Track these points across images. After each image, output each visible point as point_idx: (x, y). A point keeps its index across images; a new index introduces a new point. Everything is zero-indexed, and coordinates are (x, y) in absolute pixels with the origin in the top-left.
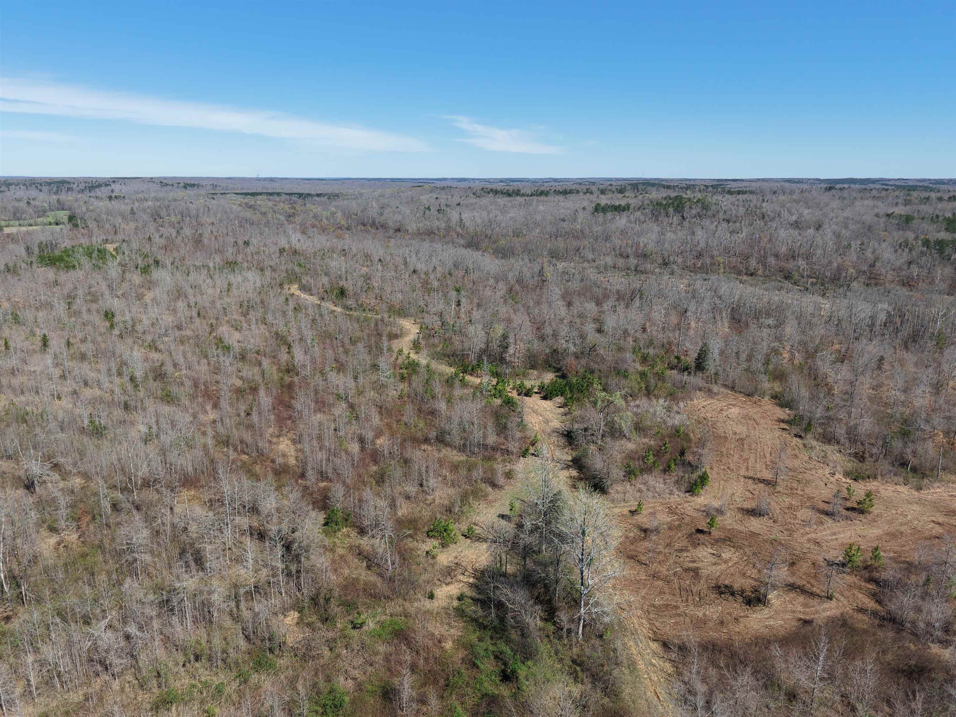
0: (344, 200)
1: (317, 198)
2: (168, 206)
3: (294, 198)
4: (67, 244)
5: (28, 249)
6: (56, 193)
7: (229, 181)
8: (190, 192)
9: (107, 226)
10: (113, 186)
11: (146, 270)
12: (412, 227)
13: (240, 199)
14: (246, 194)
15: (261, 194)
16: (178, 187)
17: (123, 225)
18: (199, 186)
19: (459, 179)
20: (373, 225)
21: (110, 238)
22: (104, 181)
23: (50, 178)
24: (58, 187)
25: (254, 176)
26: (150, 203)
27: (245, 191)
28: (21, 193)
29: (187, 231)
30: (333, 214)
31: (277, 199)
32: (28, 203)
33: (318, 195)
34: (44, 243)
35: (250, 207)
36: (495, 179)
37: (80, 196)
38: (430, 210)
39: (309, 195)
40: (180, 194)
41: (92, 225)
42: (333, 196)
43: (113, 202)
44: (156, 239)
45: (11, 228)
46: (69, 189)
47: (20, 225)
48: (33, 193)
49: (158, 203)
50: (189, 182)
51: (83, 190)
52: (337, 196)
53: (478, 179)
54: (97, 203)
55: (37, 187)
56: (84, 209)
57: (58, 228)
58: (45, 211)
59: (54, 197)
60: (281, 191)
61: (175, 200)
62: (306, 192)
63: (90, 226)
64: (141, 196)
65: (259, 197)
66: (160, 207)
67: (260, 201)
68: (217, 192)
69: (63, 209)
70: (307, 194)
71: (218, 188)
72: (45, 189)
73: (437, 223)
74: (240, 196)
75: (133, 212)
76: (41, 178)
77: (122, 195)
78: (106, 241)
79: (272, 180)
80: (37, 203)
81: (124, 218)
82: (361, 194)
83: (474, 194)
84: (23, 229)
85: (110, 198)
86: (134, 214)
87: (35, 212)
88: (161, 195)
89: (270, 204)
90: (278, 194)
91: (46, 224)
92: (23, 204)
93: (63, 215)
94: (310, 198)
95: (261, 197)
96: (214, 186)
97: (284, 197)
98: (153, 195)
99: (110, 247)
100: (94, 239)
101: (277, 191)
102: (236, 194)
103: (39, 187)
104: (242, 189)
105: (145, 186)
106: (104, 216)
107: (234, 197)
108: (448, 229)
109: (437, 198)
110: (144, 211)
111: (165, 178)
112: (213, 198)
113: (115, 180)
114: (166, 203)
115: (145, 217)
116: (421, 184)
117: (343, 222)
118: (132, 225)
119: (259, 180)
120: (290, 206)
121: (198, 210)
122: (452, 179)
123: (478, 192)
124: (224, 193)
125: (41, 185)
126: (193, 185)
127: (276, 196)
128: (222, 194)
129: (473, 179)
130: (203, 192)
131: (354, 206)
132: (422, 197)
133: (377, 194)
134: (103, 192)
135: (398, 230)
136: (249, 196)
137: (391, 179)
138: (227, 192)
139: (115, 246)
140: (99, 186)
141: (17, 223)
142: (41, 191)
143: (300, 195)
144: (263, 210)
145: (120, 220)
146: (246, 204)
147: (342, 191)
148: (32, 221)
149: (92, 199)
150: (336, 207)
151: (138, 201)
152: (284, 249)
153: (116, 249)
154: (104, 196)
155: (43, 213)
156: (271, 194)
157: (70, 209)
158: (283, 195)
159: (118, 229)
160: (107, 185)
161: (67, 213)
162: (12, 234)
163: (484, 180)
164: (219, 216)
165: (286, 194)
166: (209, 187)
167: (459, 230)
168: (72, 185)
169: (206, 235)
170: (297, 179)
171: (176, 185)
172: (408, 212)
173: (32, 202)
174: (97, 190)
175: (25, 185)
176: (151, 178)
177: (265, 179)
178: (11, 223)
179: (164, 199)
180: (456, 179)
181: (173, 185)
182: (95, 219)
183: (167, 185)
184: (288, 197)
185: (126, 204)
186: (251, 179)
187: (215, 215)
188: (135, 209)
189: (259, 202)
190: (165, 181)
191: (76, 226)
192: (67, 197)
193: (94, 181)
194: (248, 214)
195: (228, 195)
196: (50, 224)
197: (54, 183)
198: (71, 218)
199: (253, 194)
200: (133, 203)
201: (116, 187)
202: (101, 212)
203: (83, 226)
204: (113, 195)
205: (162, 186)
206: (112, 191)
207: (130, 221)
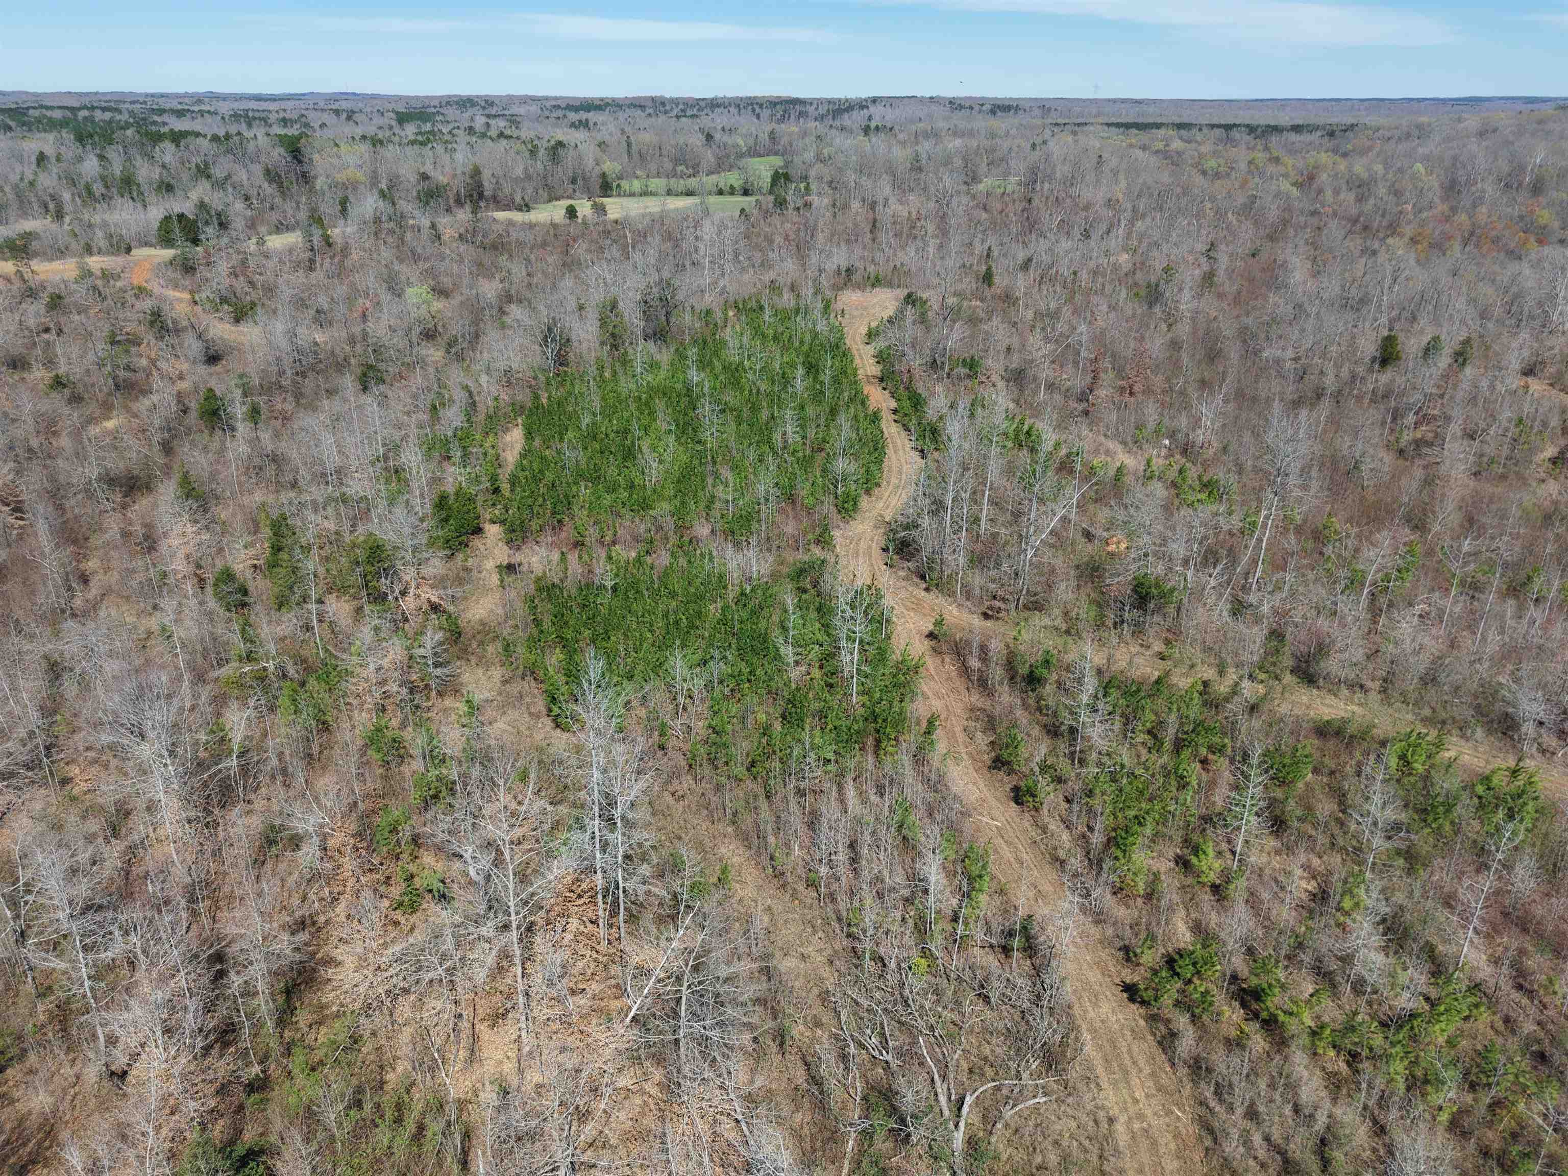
1: (1293, 137)
3: (1237, 135)
6: (778, 121)
8: (1008, 119)
10: (872, 109)
15: (1158, 126)
16: (982, 112)
17: (894, 207)
18: (1017, 108)
21: (856, 261)
22: (857, 100)
23: (775, 96)
24: (785, 111)
26: (949, 143)
32: (711, 138)
33: (1297, 129)
37: (814, 125)
39: (1276, 129)
40: (992, 122)
41: (821, 201)
46: (801, 114)
47: (669, 193)
51: (822, 116)
54: (839, 140)
55: (754, 110)
56: (813, 156)
58: (737, 158)
62: (1263, 122)
69: (770, 154)
70: (1268, 126)
71: (1053, 113)
72: (765, 113)
74: (1113, 129)
75: (917, 167)
77: (889, 125)
81: (901, 187)
85: (867, 130)
86: (920, 169)
91: (721, 192)
93: (766, 170)
94: (1276, 136)
96: (1046, 111)
99: (856, 304)
103: (758, 110)
105: (925, 110)
106: (851, 177)
110: (947, 162)
118: (916, 201)
125: (761, 106)
126: (1008, 109)
128: (1074, 125)
134: (856, 119)
140: (850, 110)
142: (758, 117)
143: (1252, 129)
145: (887, 190)
148: (695, 183)
149: (834, 131)
151: (925, 141)
154: (855, 127)
155: (728, 162)
157: (785, 154)
159: (880, 216)
160: (861, 108)
166: (1037, 112)
168: (807, 109)
171: (977, 108)
173: (721, 137)
174: (846, 116)
181: (971, 108)
182: (830, 185)
183: (961, 107)
188: (922, 158)
191: (783, 201)
192: (792, 129)
196: (732, 191)
198: (780, 178)
201: (876, 111)
202: (846, 164)
203: (800, 203)
204: (873, 125)
205: (953, 110)
206: (870, 118)
207: (912, 190)
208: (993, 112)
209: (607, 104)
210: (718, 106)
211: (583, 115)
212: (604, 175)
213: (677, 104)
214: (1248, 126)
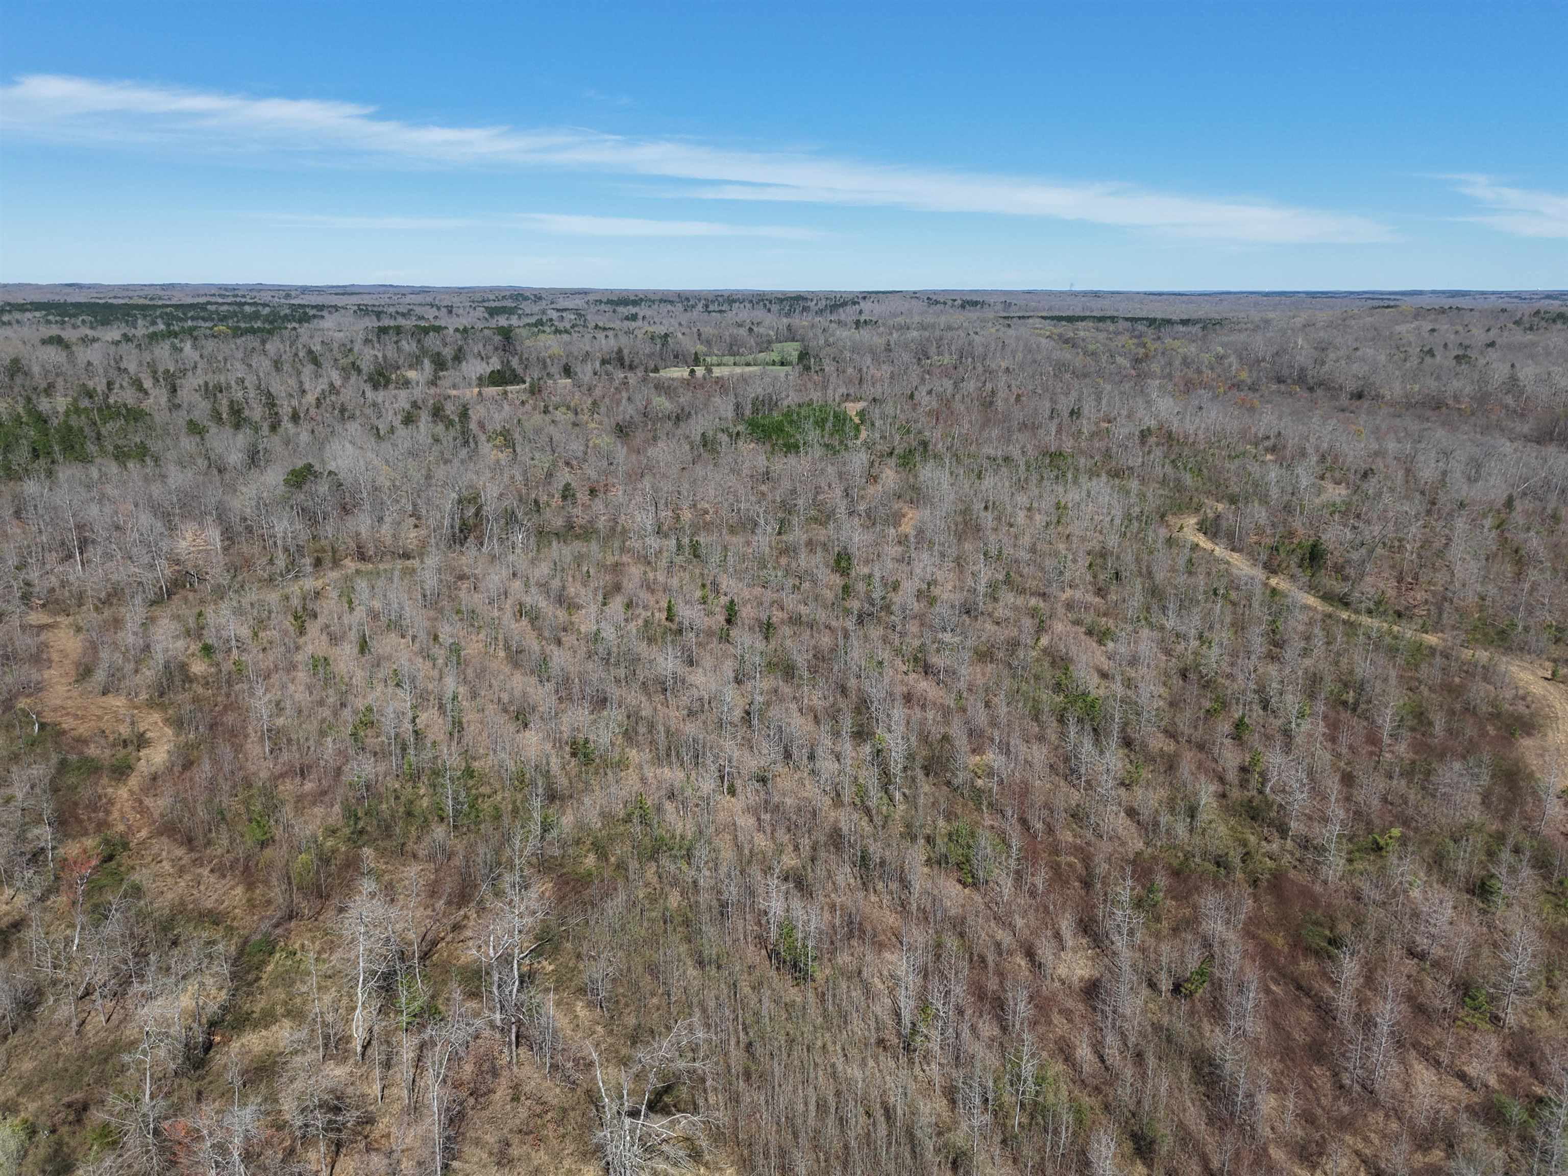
0: (1232, 330)
1: (1181, 328)
2: (941, 339)
3: (1140, 327)
4: (791, 399)
5: (738, 406)
6: (788, 315)
7: (1028, 296)
8: (973, 314)
9: (850, 370)
10: (863, 305)
11: (906, 461)
12: (1394, 389)
13: (1049, 326)
14: (1060, 319)
15: (1083, 319)
16: (953, 306)
17: (873, 371)
18: (984, 304)
19: (1450, 292)
20: (1301, 379)
21: (852, 391)
22: (851, 296)
23: (783, 293)
24: (791, 306)
25: (1066, 288)
26: (915, 334)
27: (1057, 313)
28: (744, 314)
29: (971, 386)
30: (1220, 358)
31: (1112, 328)
32: (751, 330)
33: (1185, 322)
34: (761, 398)
35: (1066, 341)
36: (1535, 293)
37: (817, 319)
38: (1433, 356)
39: (1169, 322)
40: (958, 317)
41: (829, 367)
42: (1210, 325)
43: (862, 331)
44: (922, 396)
45: (723, 368)
46: (805, 309)
47: (735, 364)
48: (759, 313)
49: (927, 334)
50: (969, 298)
51: (821, 311)
52: (1219, 323)
53: (1493, 293)
54: (839, 332)
55: (765, 305)
56: (822, 342)
57: (781, 371)
58: (770, 342)
59: (785, 320)
60: (1115, 314)
61: (950, 328)
62: (1159, 316)
63: (827, 369)
64: (900, 320)
65: (1081, 324)
66: (928, 340)
67: (1084, 331)
68: (1012, 315)
69: (793, 340)
70: (1163, 320)
71: (1013, 307)
72: (775, 308)
73: (1456, 384)
74: (1048, 321)
75: (888, 349)
76: (772, 293)
77: (874, 319)
78: (847, 397)
79: (1096, 294)
80: (761, 330)
81: (875, 359)
82: (1267, 322)
83: (1517, 323)
84: (738, 370)
85: (857, 323)
86: (890, 350)
87: (757, 344)
88: (929, 319)
89: (1102, 336)
90: (1113, 319)
91: (767, 364)
92: (743, 332)
93: (792, 350)
94: (1168, 328)
95: (1084, 324)
96: (1007, 305)
97: (1122, 325)
98: (917, 319)
99: (852, 409)
100: (830, 392)
101: (1109, 314)
102: (1043, 317)
103: (768, 305)
104: (1050, 309)
105: (907, 305)
106: (848, 354)
107: (1038, 323)
108: (1482, 399)
109: (1433, 330)
110: (906, 346)
111: (935, 292)
112: (1009, 326)
113: (865, 296)
114: (938, 333)
115: (906, 357)
116: (1392, 303)
117: (1244, 375)
118: (886, 369)
119: (1075, 294)
120: (1135, 341)
121: (986, 346)
122: (1433, 292)
123: (1526, 318)
124: (1023, 317)
125: (770, 302)
126: (975, 304)
127: (1108, 323)
128: (1019, 318)
129: (1483, 293)
130: (990, 315)
131: (1259, 344)
132: (1398, 328)
133: (1299, 321)
134: (848, 314)
135: (1359, 396)
136: (1064, 323)
137: (1307, 293)
138: (1027, 314)
139: (860, 405)
140: (844, 304)
141: (731, 360)
142: (769, 310)
143: (1152, 322)
144: (1091, 347)
145: (869, 362)
146: (1060, 336)
147: (1224, 315)
148: (750, 358)
149: (833, 325)
150: (1223, 345)
151: (897, 330)
152: (1149, 429)
153: (862, 414)
154: (849, 320)
155: (765, 345)
156: (1101, 319)
157: (803, 340)
158: (1121, 321)
159: (864, 375)
160: (854, 303)
161: (796, 345)
162: (722, 378)
163: (1508, 294)
164: (1019, 356)
165: (1127, 319)
166: (999, 307)
167: (1509, 400)
168: (809, 303)
169: (1001, 394)
170: (1138, 293)
171: (950, 303)
172: (1382, 358)
173: (755, 329)
174: (841, 310)
175: (751, 301)
176: (915, 293)
177: (1085, 294)
178: (725, 359)
179: (933, 326)
180: (1443, 292)
181: (945, 303)
182: (834, 359)
183: (937, 302)
184: (1129, 324)
185: (880, 335)
186: (1061, 292)
187: (1014, 353)
188: (892, 343)
189: (1082, 334)
190: (934, 298)
191: (807, 368)
192: (800, 321)
193: (838, 296)
194: (1067, 355)
195: (1031, 321)
196: (774, 363)
197: (786, 299)
198: (803, 356)
199: (1070, 319)
200: (891, 334)
201: (865, 306)
202: (844, 347)
203: (818, 368)
204: (862, 319)
205: (929, 305)
206: (861, 312)
207: (884, 362)
208: (963, 307)
209: (641, 300)
210: (734, 301)
211: (633, 310)
212: (696, 353)
213: (700, 300)
214: (1147, 319)
